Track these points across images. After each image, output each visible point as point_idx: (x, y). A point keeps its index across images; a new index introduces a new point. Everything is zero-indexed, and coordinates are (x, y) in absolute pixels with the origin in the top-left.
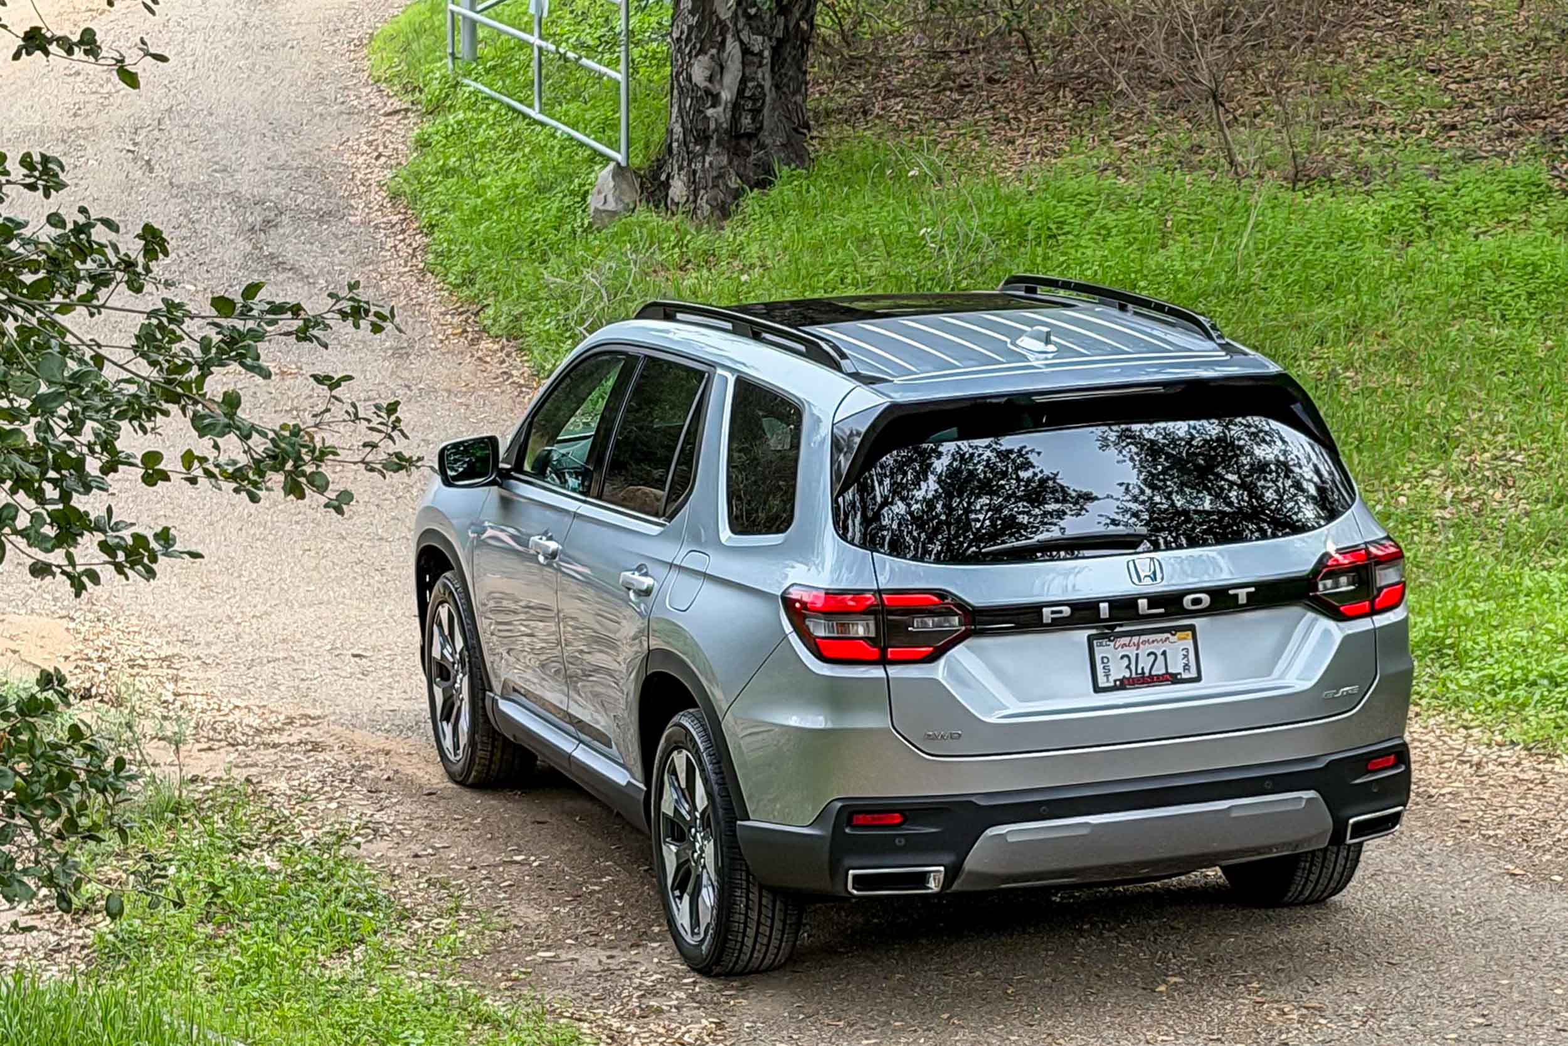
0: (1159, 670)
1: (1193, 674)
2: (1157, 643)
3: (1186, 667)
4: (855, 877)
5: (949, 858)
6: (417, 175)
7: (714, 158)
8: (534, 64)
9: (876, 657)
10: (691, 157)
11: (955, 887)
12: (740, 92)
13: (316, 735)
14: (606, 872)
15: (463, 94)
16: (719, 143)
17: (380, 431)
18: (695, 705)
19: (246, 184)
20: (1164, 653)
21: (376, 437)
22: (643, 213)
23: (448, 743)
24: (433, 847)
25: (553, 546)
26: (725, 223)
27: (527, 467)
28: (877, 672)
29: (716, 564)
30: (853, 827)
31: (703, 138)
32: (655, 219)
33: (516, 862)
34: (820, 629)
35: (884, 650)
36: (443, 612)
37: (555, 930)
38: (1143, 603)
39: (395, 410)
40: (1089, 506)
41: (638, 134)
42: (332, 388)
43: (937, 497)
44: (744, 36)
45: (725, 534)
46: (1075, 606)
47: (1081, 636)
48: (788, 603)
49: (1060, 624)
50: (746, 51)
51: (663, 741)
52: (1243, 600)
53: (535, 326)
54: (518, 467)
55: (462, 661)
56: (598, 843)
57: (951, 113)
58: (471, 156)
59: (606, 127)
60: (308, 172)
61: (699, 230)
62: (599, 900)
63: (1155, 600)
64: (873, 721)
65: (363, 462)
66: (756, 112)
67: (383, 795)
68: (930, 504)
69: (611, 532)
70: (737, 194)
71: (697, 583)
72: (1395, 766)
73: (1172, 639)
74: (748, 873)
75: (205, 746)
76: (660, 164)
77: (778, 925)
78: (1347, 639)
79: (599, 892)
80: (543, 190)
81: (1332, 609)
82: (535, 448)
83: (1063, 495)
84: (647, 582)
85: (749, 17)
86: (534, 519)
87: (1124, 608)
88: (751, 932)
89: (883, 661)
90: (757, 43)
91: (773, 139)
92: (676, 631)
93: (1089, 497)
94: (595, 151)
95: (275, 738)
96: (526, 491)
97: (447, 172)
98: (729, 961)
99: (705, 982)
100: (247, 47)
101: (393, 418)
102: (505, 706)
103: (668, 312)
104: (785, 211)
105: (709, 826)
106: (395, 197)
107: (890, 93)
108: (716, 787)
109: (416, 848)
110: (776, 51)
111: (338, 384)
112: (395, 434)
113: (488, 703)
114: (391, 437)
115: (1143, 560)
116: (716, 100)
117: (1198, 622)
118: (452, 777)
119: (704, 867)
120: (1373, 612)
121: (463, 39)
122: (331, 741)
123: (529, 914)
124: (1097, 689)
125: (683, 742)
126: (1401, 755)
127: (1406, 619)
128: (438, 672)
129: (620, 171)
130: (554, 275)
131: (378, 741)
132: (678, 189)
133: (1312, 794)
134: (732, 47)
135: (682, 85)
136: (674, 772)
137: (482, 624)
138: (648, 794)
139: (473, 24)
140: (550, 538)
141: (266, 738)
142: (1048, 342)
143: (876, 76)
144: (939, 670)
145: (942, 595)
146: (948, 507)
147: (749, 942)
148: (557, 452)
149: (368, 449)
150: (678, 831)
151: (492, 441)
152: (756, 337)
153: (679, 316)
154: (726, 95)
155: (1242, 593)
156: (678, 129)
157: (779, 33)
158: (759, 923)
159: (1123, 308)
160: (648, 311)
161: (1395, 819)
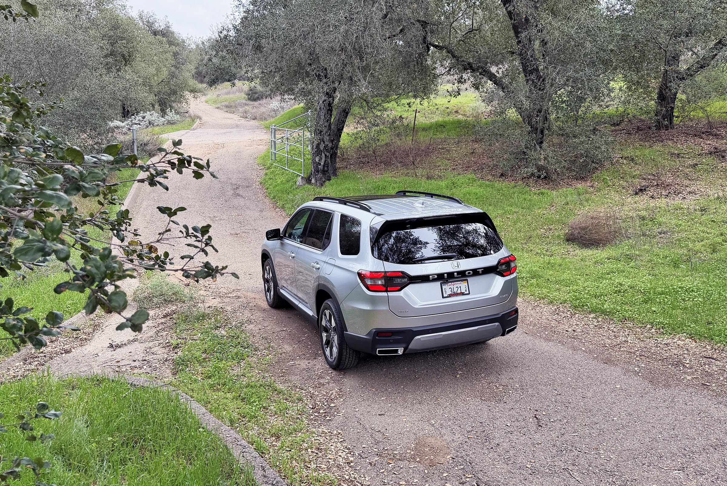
0: (459, 292)
1: (468, 292)
2: (458, 284)
3: (466, 290)
4: (379, 351)
5: (404, 345)
6: (265, 180)
7: (320, 175)
8: (286, 160)
9: (384, 290)
10: (316, 175)
11: (406, 352)
12: (325, 163)
13: (239, 294)
14: (306, 333)
15: (273, 166)
16: (321, 172)
17: (196, 247)
18: (331, 298)
19: (234, 182)
20: (460, 287)
21: (192, 251)
22: (307, 185)
23: (268, 297)
24: (264, 326)
25: (293, 255)
26: (322, 187)
27: (287, 235)
28: (385, 294)
29: (338, 263)
30: (378, 336)
31: (318, 172)
32: (309, 186)
33: (284, 330)
34: (369, 282)
35: (387, 288)
36: (267, 268)
37: (294, 354)
38: (455, 274)
39: (208, 232)
40: (427, 245)
41: (306, 171)
42: (170, 216)
43: (394, 244)
44: (325, 153)
45: (340, 255)
46: (438, 275)
47: (438, 284)
48: (359, 274)
49: (434, 280)
50: (326, 155)
51: (322, 306)
52: (481, 272)
53: (287, 206)
54: (285, 235)
55: (271, 279)
56: (303, 323)
57: (362, 168)
58: (275, 176)
59: (300, 170)
60: (245, 179)
61: (317, 188)
62: (305, 342)
63: (459, 273)
64: (385, 308)
65: (182, 270)
66: (328, 167)
67: (253, 311)
68: (393, 245)
69: (308, 253)
70: (324, 182)
71: (332, 267)
72: (515, 314)
73: (462, 283)
74: (347, 345)
75: (213, 297)
76: (310, 177)
77: (354, 358)
78: (506, 282)
79: (304, 340)
80: (288, 181)
81: (501, 274)
82: (289, 231)
83: (421, 243)
84: (318, 266)
85: (326, 149)
86: (288, 248)
87: (451, 275)
88: (347, 360)
89: (387, 291)
90: (328, 154)
91: (331, 172)
92: (326, 279)
93: (427, 243)
94: (298, 175)
95: (230, 295)
96: (286, 241)
97: (270, 179)
98: (341, 367)
99: (334, 373)
100: (235, 159)
101: (206, 237)
102: (282, 291)
103: (321, 199)
104: (333, 184)
105: (336, 330)
106: (261, 183)
107: (350, 164)
108: (338, 321)
109: (260, 326)
110: (331, 156)
111: (175, 213)
112: (209, 249)
113: (278, 290)
114: (203, 250)
115: (455, 262)
116: (320, 164)
117: (469, 279)
118: (269, 305)
119: (334, 341)
120: (511, 274)
121: (273, 156)
122: (242, 296)
123: (287, 348)
124: (443, 297)
125: (329, 308)
126: (516, 311)
127: (516, 276)
128: (266, 281)
129: (302, 178)
130: (291, 197)
131: (253, 295)
132: (313, 181)
133: (497, 324)
134: (323, 155)
135: (314, 162)
136: (325, 315)
137: (276, 269)
138: (318, 319)
139: (275, 154)
140: (293, 253)
141: (228, 295)
142: (423, 205)
143: (348, 162)
144: (401, 293)
145: (403, 273)
146: (396, 246)
147: (346, 363)
148: (294, 231)
149: (186, 260)
150: (326, 330)
151: (279, 230)
152: (345, 204)
153: (324, 200)
154: (322, 164)
155: (480, 270)
156: (313, 170)
157: (331, 153)
158: (349, 358)
159: (432, 197)
160: (315, 199)
161: (515, 328)
